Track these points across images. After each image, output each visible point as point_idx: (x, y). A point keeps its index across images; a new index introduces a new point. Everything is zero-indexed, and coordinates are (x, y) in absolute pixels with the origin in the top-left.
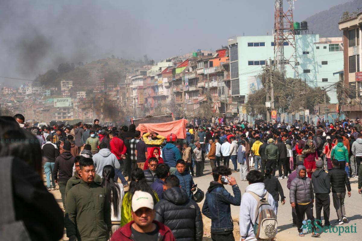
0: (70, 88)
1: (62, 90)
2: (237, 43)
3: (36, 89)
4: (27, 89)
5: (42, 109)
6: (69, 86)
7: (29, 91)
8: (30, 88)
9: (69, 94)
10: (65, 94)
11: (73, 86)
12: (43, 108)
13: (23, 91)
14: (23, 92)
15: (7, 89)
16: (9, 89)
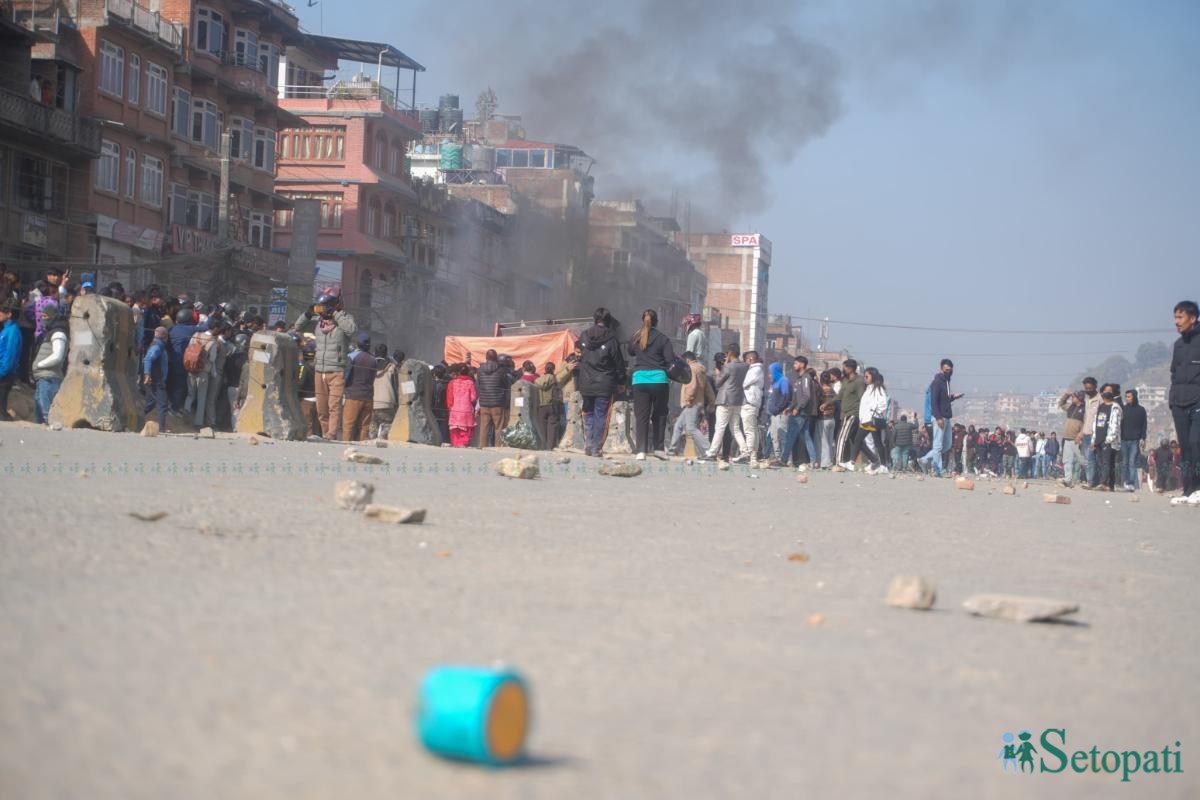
0: (1157, 404)
6: (1156, 399)
14: (1042, 408)
15: (1005, 400)
16: (1012, 400)
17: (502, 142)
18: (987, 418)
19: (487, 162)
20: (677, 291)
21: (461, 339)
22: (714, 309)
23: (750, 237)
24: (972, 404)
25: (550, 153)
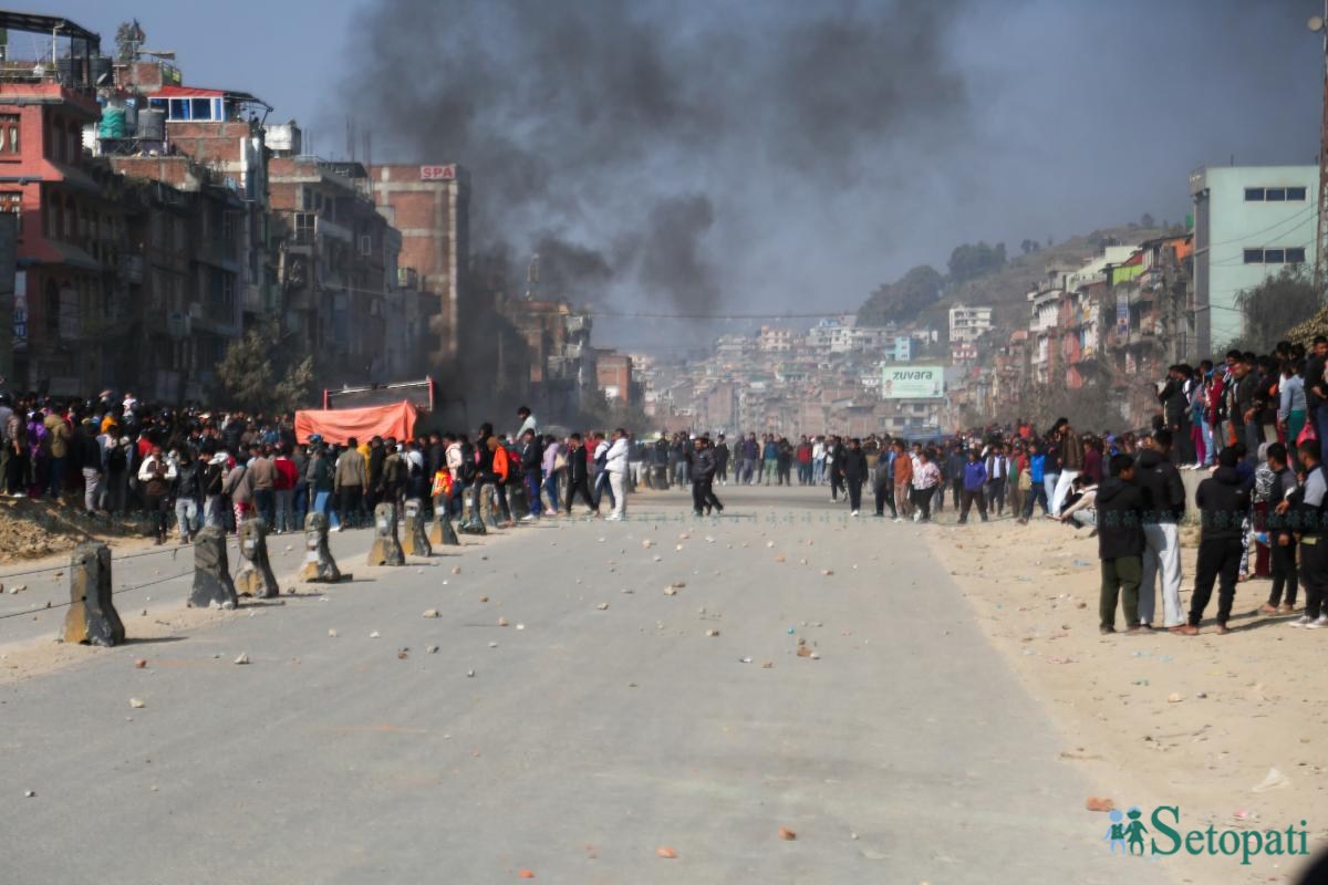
0: (980, 332)
1: (952, 339)
2: (1208, 190)
3: (867, 335)
4: (834, 335)
5: (850, 404)
6: (979, 324)
7: (841, 342)
8: (846, 331)
9: (975, 354)
10: (959, 353)
11: (991, 328)
12: (854, 402)
13: (821, 340)
14: (822, 344)
15: (771, 334)
16: (780, 334)
17: (156, 88)
18: (747, 362)
19: (157, 130)
20: (369, 253)
22: (409, 269)
23: (443, 168)
24: (725, 343)
25: (218, 101)
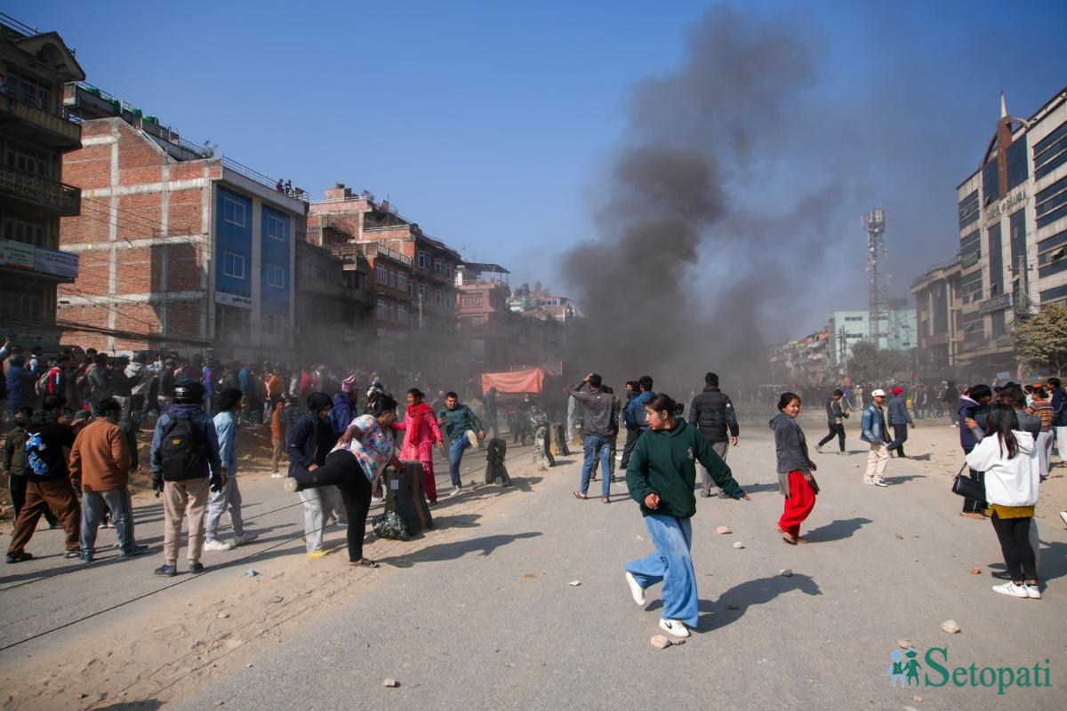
2: (834, 318)
17: (543, 297)
21: (489, 375)
25: (559, 300)
